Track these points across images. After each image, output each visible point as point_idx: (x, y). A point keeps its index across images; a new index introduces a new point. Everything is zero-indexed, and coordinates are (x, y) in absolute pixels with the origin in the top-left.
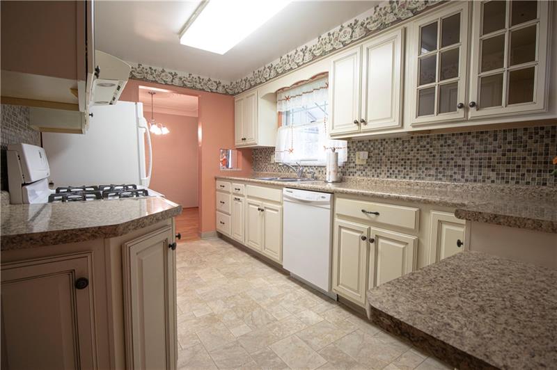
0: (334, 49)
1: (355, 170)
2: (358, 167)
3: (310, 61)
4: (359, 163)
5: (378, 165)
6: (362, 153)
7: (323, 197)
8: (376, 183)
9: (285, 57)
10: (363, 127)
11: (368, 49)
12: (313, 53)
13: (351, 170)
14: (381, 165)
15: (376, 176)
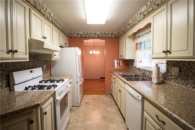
0: (153, 9)
1: (171, 78)
2: (173, 77)
3: (143, 18)
4: (174, 74)
5: (186, 78)
6: (175, 68)
7: (138, 96)
8: (184, 90)
9: (133, 18)
10: (169, 55)
11: (171, 5)
12: (144, 14)
13: (169, 77)
14: (188, 78)
15: (185, 84)
